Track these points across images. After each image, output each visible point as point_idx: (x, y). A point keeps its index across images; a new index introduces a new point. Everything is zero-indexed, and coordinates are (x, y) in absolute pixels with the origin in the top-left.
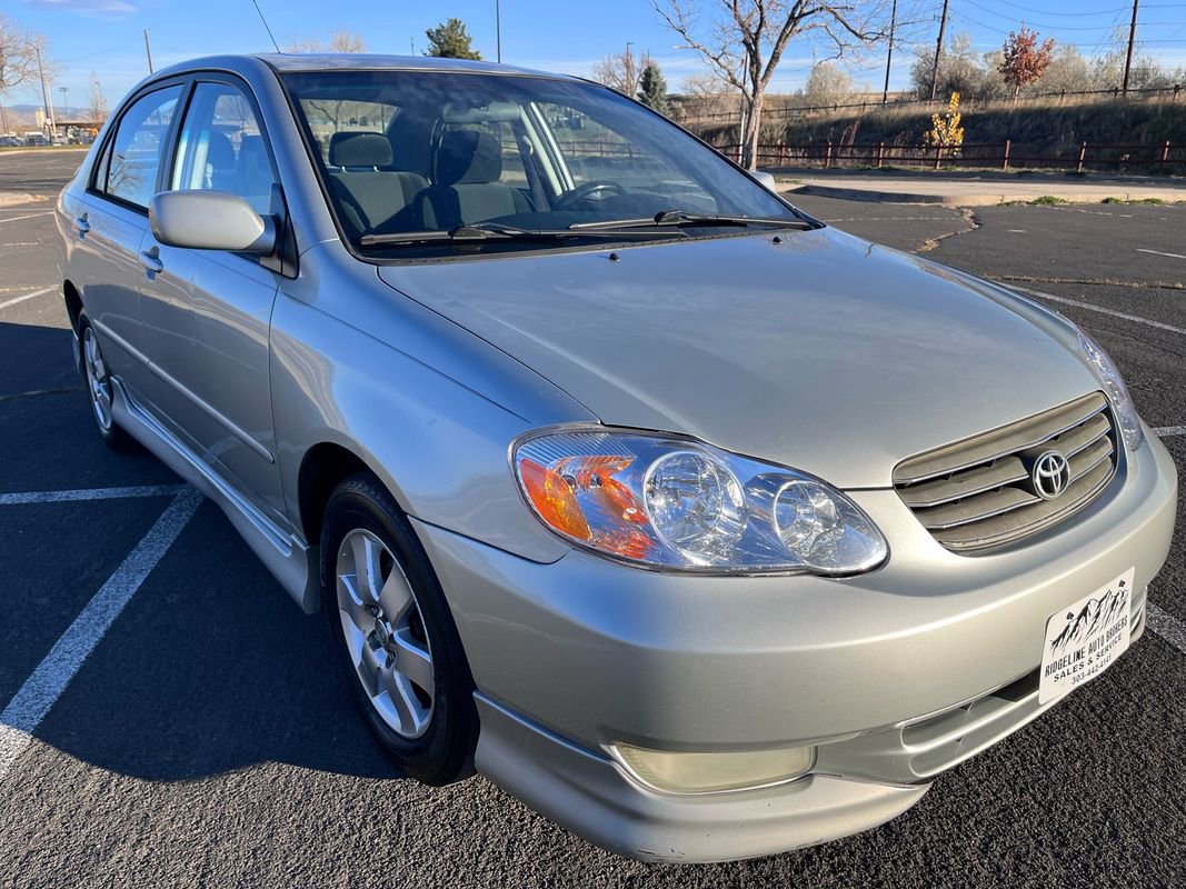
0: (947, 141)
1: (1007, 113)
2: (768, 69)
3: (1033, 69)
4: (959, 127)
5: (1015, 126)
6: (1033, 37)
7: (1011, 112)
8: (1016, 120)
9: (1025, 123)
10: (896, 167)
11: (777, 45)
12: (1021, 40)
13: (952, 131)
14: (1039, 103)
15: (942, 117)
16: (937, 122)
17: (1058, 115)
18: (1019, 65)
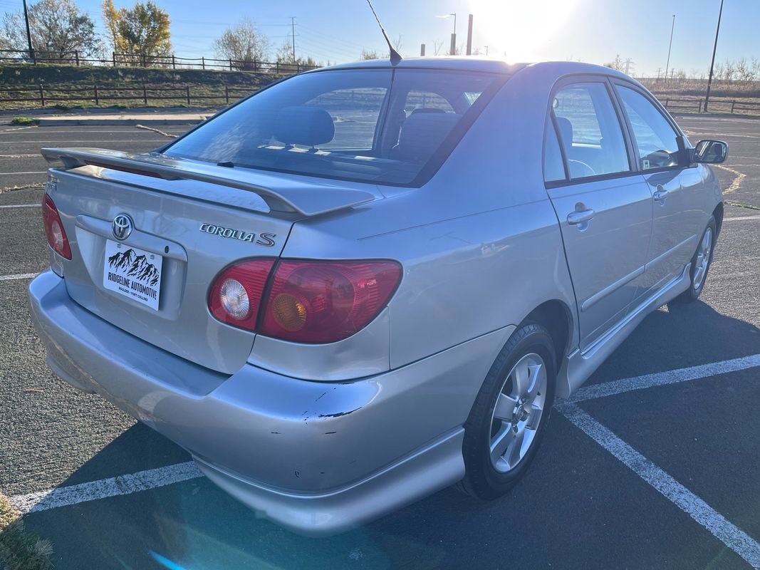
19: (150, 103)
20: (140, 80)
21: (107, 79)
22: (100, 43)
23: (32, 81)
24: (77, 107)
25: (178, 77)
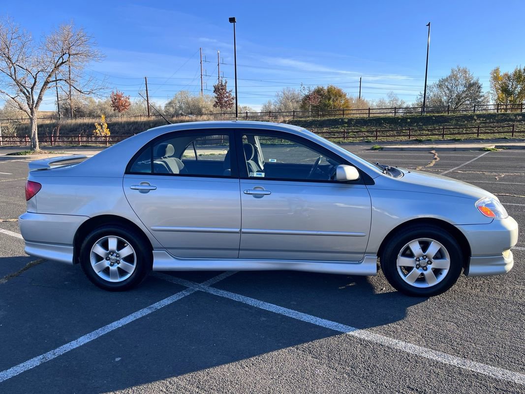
0: (103, 134)
1: (121, 123)
2: (37, 103)
3: (125, 106)
4: (107, 128)
5: (126, 128)
6: (122, 94)
7: (123, 122)
8: (126, 126)
9: (130, 127)
10: (89, 145)
11: (40, 94)
12: (117, 95)
13: (105, 130)
14: (133, 119)
15: (99, 124)
16: (97, 126)
17: (142, 124)
18: (118, 104)
19: (482, 136)
20: (488, 121)
21: (464, 122)
22: (482, 98)
23: (415, 125)
24: (428, 140)
25: (519, 118)
